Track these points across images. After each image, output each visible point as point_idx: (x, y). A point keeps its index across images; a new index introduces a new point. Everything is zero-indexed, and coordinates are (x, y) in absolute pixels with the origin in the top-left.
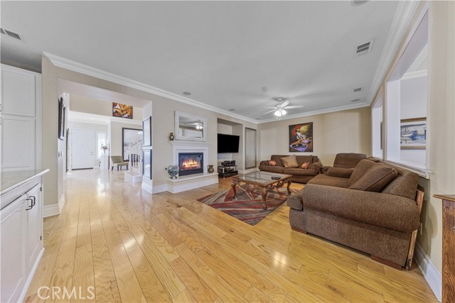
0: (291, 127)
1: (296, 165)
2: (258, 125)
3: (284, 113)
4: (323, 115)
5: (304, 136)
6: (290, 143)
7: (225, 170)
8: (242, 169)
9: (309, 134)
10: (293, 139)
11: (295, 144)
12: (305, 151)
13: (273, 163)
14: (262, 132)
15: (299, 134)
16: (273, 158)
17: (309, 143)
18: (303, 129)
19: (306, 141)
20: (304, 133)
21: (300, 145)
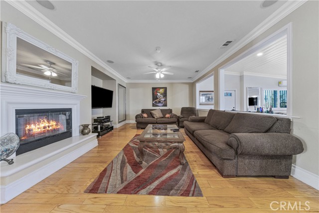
0: (154, 89)
1: (162, 116)
2: (127, 83)
3: (162, 76)
4: (172, 84)
5: (162, 96)
6: (153, 101)
7: (101, 128)
8: (115, 123)
9: (165, 95)
10: (155, 97)
11: (156, 101)
12: (163, 106)
13: (145, 115)
14: (131, 90)
15: (159, 94)
16: (143, 111)
17: (165, 100)
18: (162, 91)
19: (163, 100)
20: (162, 94)
21: (159, 102)
